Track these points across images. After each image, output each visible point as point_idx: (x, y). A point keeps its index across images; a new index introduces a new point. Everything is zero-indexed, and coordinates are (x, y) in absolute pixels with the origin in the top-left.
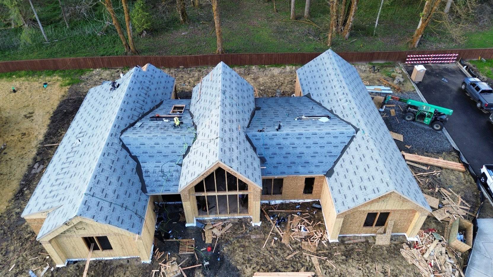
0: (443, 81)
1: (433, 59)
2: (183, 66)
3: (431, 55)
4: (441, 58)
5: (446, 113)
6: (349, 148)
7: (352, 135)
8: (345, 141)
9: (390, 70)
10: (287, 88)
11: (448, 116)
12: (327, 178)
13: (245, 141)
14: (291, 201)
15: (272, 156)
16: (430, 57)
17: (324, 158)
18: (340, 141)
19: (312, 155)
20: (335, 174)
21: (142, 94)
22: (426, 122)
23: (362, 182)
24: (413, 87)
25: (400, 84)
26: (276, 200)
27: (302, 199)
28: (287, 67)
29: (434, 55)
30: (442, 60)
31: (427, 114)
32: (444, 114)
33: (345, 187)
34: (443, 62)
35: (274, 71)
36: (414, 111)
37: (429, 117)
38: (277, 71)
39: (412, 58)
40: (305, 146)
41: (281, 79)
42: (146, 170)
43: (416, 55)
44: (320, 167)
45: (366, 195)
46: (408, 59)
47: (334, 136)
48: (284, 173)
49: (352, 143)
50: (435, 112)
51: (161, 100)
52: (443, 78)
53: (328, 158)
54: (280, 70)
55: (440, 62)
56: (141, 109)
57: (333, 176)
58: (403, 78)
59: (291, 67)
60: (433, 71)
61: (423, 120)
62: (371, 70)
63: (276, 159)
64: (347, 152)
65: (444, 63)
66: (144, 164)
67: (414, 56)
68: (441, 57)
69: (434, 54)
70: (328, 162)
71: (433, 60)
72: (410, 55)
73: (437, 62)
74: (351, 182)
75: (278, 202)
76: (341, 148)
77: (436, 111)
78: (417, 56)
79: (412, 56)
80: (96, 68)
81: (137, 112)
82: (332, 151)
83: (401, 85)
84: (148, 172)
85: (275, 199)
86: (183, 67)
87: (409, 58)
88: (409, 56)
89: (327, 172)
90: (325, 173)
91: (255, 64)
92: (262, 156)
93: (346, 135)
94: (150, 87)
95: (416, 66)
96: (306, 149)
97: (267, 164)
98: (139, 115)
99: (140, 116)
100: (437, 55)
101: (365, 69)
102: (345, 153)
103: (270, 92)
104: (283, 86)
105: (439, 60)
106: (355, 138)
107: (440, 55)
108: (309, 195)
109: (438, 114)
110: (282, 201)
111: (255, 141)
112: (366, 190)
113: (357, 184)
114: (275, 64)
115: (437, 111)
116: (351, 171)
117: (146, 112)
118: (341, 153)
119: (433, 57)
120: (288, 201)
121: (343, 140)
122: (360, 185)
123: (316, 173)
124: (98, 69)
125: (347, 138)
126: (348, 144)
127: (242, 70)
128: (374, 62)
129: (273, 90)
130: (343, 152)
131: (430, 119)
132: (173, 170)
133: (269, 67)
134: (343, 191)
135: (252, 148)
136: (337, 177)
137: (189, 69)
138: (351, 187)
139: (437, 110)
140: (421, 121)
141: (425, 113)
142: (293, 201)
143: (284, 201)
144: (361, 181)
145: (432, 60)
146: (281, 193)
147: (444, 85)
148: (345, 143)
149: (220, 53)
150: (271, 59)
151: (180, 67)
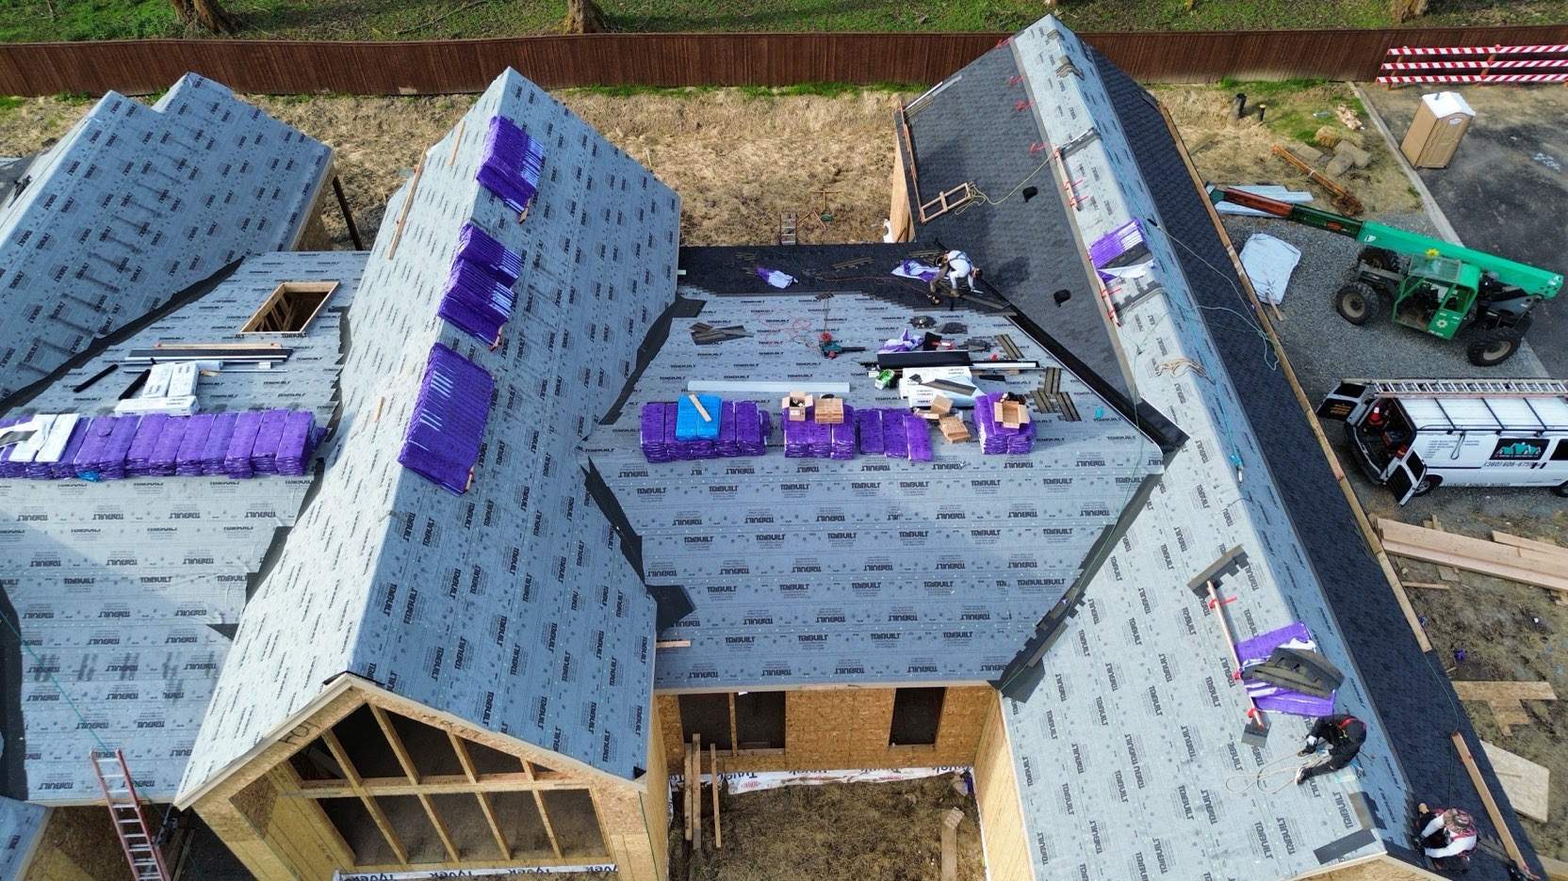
0: (1540, 163)
1: (1497, 64)
2: (415, 86)
3: (1492, 50)
4: (1533, 64)
5: (1529, 288)
6: (1127, 544)
7: (1143, 473)
8: (1110, 505)
9: (1312, 112)
10: (857, 191)
11: (1538, 300)
12: (1006, 705)
13: (579, 502)
14: (831, 774)
15: (726, 581)
16: (1485, 57)
17: (996, 593)
18: (1080, 504)
19: (934, 578)
20: (1046, 686)
21: (117, 227)
22: (1437, 329)
23: (1194, 766)
24: (1412, 191)
25: (1354, 177)
26: (760, 770)
27: (884, 767)
28: (865, 94)
29: (1505, 50)
30: (1535, 71)
31: (1442, 292)
32: (1520, 293)
33: (1098, 778)
34: (1538, 78)
35: (810, 115)
36: (1382, 278)
37: (1452, 305)
38: (823, 112)
39: (1406, 59)
40: (898, 526)
41: (835, 148)
42: (44, 658)
43: (1424, 46)
44: (974, 641)
45: (1216, 857)
46: (1388, 66)
47: (1050, 475)
48: (782, 672)
49: (1144, 515)
50: (1481, 284)
51: (231, 255)
52: (1538, 150)
53: (1014, 592)
54: (837, 108)
55: (1525, 78)
56: (97, 308)
57: (1037, 695)
58: (1366, 149)
59: (883, 95)
60: (1496, 122)
61: (1428, 318)
62: (1225, 111)
63: (746, 599)
64: (1115, 565)
65: (1541, 85)
66: (35, 623)
67: (1419, 51)
68: (1531, 57)
69: (1503, 45)
70: (1015, 617)
71: (1499, 71)
72: (1400, 47)
73: (1514, 78)
74: (1133, 754)
75: (769, 779)
76: (1082, 543)
77: (1486, 278)
78: (1431, 51)
79: (1407, 51)
80: (33, 94)
81: (69, 324)
82: (1036, 557)
83: (1360, 182)
84: (50, 670)
85: (753, 768)
86: (415, 91)
87: (1393, 59)
88: (1395, 52)
89: (1008, 670)
90: (997, 675)
91: (727, 81)
92: (670, 581)
93: (1110, 471)
94: (174, 193)
95: (1429, 99)
96: (899, 543)
97: (698, 624)
98: (78, 341)
99: (82, 348)
100: (1517, 49)
101: (1201, 109)
102: (1105, 571)
103: (785, 210)
104: (844, 183)
105: (1523, 71)
106: (1156, 490)
107: (1529, 49)
108: (921, 750)
109: (1491, 290)
110: (786, 775)
111: (636, 498)
112: (1213, 819)
113: (1164, 771)
114: (813, 79)
115: (1491, 280)
116: (1133, 687)
117: (120, 321)
118: (1084, 565)
119: (1498, 57)
120: (815, 778)
121: (1095, 500)
122: (1182, 780)
123: (951, 674)
124: (41, 100)
125: (1116, 488)
126: (1120, 519)
127: (669, 107)
128: (1242, 77)
129: (799, 199)
130: (1091, 563)
131: (1457, 318)
132: (186, 659)
133: (788, 94)
134: (1085, 799)
135: (617, 541)
136: (1056, 705)
137: (440, 101)
138: (1130, 784)
139: (1493, 275)
140: (1419, 325)
141: (1434, 287)
142: (842, 775)
143: (798, 775)
144: (1185, 756)
145: (1491, 72)
146: (780, 743)
147: (1543, 185)
148: (1105, 513)
149: (581, 30)
150: (795, 58)
151: (403, 91)
